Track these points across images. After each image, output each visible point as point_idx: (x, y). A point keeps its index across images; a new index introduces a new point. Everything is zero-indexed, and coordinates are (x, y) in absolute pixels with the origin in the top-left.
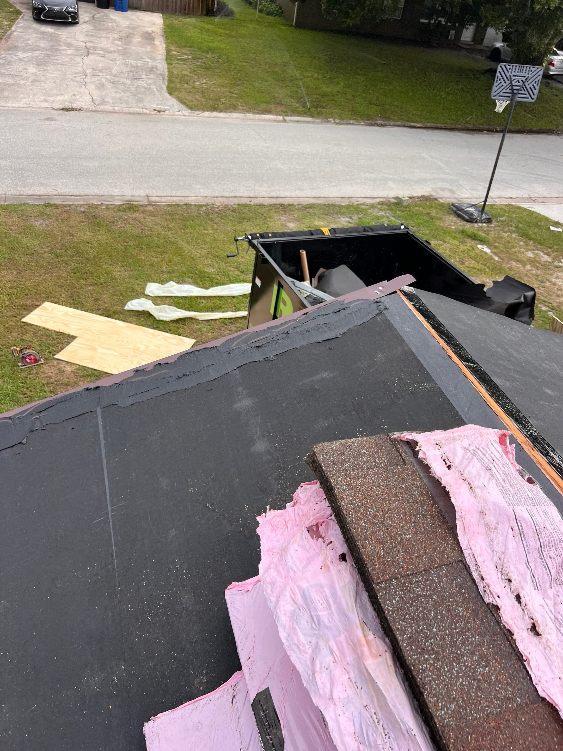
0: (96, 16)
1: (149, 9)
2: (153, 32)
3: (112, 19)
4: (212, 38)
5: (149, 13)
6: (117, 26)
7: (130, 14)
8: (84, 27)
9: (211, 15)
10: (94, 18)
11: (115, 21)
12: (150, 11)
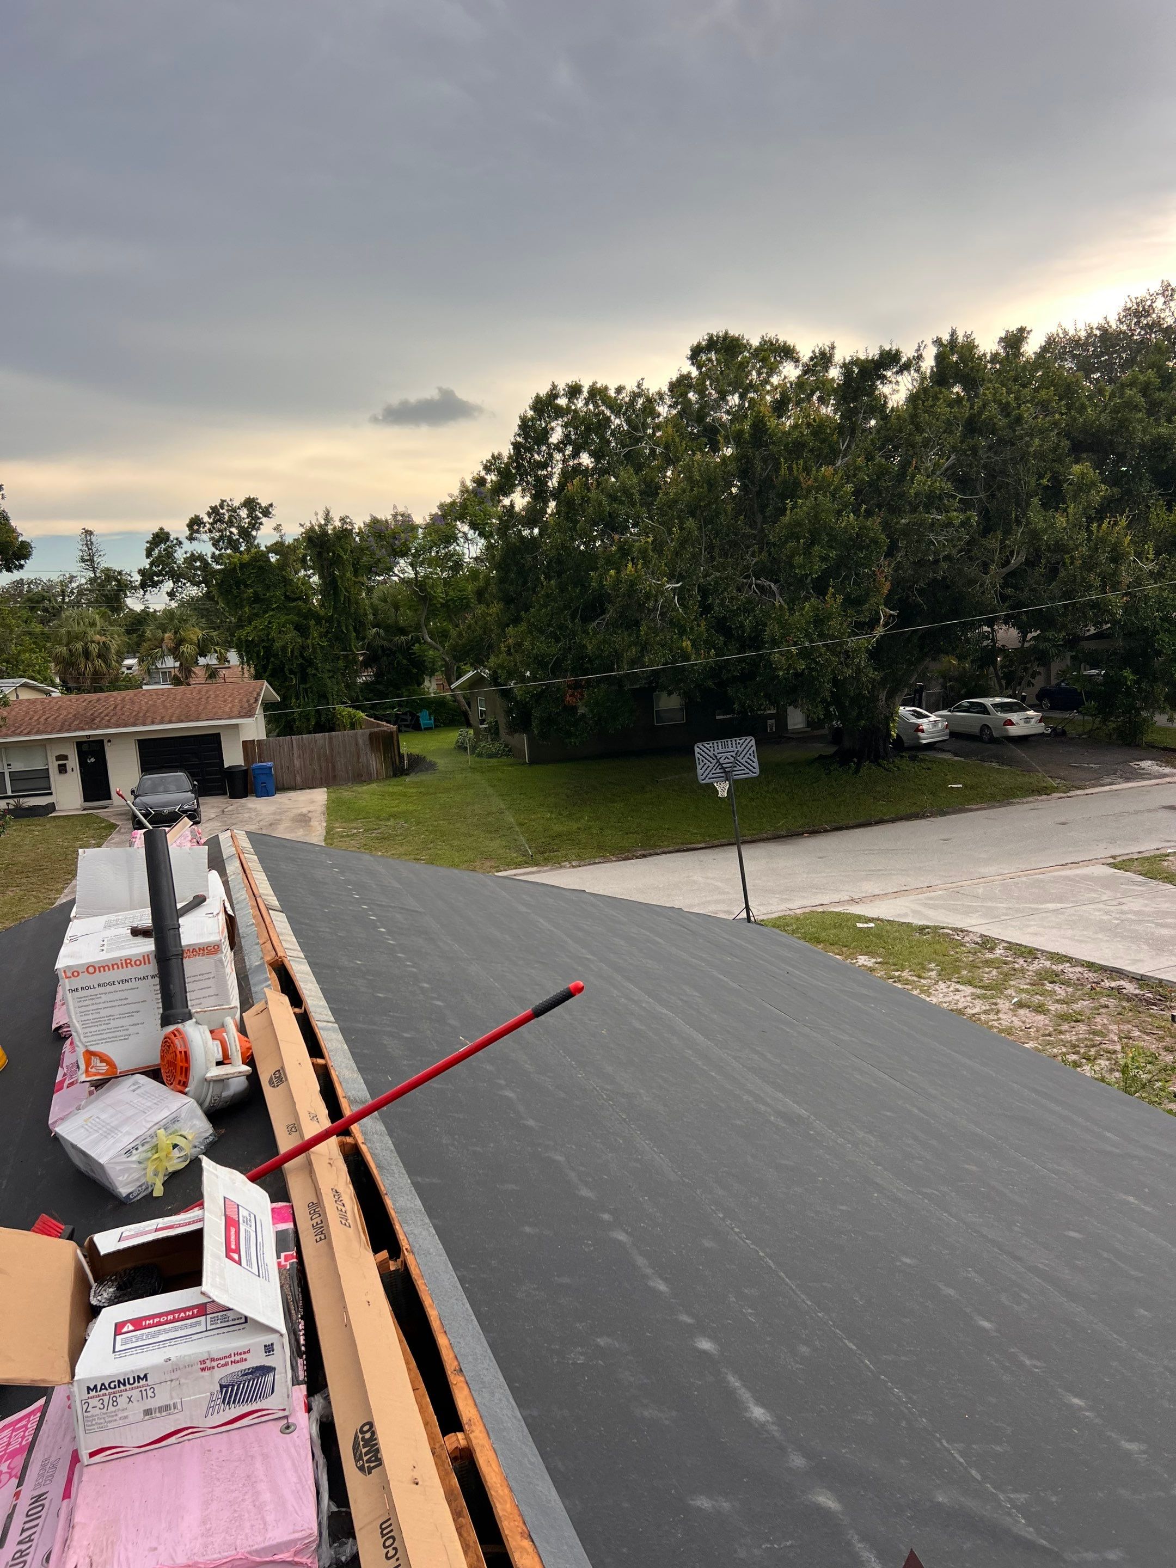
0: (226, 810)
1: (309, 784)
2: (309, 812)
3: (250, 809)
4: (397, 801)
5: (308, 791)
6: (256, 815)
7: (279, 798)
8: (207, 825)
9: (402, 775)
10: (223, 812)
11: (255, 810)
12: (310, 788)
